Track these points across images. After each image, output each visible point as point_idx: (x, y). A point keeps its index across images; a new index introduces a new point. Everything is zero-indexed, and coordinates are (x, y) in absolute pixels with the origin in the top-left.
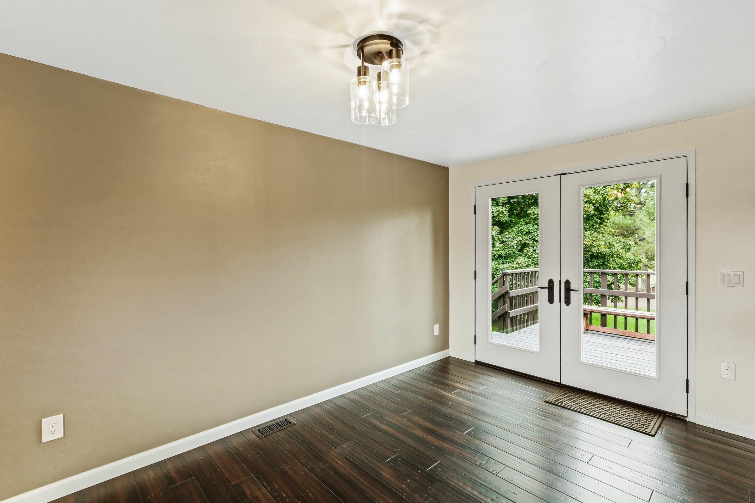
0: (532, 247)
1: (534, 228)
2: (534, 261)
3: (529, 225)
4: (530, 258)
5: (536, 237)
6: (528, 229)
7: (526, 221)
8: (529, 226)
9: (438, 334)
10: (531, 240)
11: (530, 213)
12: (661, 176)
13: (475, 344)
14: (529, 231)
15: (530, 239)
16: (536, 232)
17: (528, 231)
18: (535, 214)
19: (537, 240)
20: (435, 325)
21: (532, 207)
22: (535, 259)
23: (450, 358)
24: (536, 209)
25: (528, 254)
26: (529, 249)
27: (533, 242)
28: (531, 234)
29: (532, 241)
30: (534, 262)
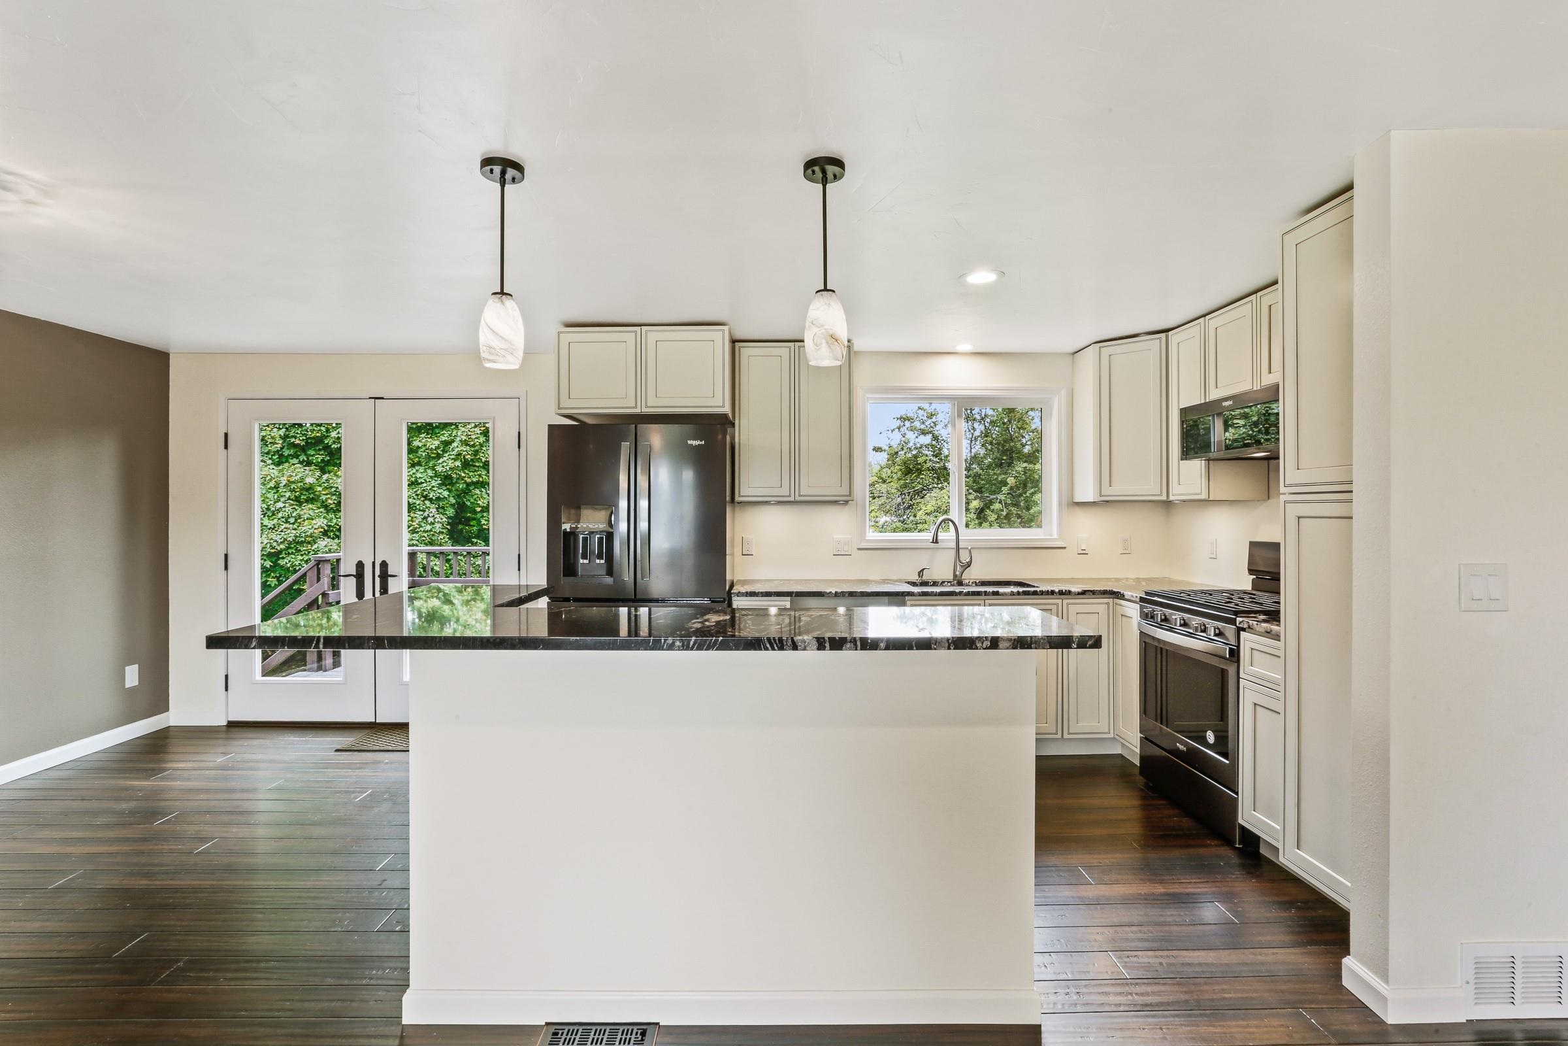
0: (422, 511)
1: (425, 474)
2: (424, 538)
3: (417, 468)
4: (417, 532)
5: (429, 493)
6: (414, 476)
7: (413, 461)
8: (417, 471)
9: (136, 683)
10: (419, 497)
11: (418, 447)
12: (494, 418)
13: (227, 689)
14: (416, 481)
15: (417, 495)
16: (429, 481)
17: (413, 479)
18: (427, 449)
19: (431, 497)
20: (127, 668)
21: (423, 436)
22: (426, 535)
23: (171, 729)
24: (429, 440)
25: (412, 525)
26: (416, 515)
27: (423, 501)
28: (421, 486)
29: (422, 499)
30: (424, 540)
